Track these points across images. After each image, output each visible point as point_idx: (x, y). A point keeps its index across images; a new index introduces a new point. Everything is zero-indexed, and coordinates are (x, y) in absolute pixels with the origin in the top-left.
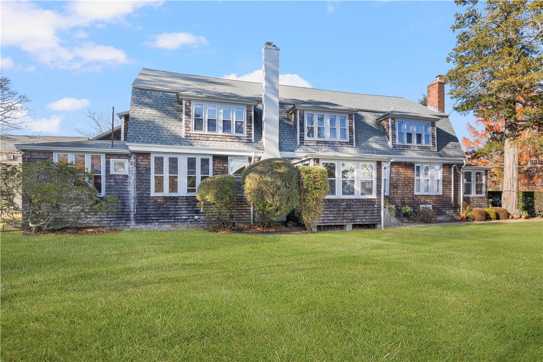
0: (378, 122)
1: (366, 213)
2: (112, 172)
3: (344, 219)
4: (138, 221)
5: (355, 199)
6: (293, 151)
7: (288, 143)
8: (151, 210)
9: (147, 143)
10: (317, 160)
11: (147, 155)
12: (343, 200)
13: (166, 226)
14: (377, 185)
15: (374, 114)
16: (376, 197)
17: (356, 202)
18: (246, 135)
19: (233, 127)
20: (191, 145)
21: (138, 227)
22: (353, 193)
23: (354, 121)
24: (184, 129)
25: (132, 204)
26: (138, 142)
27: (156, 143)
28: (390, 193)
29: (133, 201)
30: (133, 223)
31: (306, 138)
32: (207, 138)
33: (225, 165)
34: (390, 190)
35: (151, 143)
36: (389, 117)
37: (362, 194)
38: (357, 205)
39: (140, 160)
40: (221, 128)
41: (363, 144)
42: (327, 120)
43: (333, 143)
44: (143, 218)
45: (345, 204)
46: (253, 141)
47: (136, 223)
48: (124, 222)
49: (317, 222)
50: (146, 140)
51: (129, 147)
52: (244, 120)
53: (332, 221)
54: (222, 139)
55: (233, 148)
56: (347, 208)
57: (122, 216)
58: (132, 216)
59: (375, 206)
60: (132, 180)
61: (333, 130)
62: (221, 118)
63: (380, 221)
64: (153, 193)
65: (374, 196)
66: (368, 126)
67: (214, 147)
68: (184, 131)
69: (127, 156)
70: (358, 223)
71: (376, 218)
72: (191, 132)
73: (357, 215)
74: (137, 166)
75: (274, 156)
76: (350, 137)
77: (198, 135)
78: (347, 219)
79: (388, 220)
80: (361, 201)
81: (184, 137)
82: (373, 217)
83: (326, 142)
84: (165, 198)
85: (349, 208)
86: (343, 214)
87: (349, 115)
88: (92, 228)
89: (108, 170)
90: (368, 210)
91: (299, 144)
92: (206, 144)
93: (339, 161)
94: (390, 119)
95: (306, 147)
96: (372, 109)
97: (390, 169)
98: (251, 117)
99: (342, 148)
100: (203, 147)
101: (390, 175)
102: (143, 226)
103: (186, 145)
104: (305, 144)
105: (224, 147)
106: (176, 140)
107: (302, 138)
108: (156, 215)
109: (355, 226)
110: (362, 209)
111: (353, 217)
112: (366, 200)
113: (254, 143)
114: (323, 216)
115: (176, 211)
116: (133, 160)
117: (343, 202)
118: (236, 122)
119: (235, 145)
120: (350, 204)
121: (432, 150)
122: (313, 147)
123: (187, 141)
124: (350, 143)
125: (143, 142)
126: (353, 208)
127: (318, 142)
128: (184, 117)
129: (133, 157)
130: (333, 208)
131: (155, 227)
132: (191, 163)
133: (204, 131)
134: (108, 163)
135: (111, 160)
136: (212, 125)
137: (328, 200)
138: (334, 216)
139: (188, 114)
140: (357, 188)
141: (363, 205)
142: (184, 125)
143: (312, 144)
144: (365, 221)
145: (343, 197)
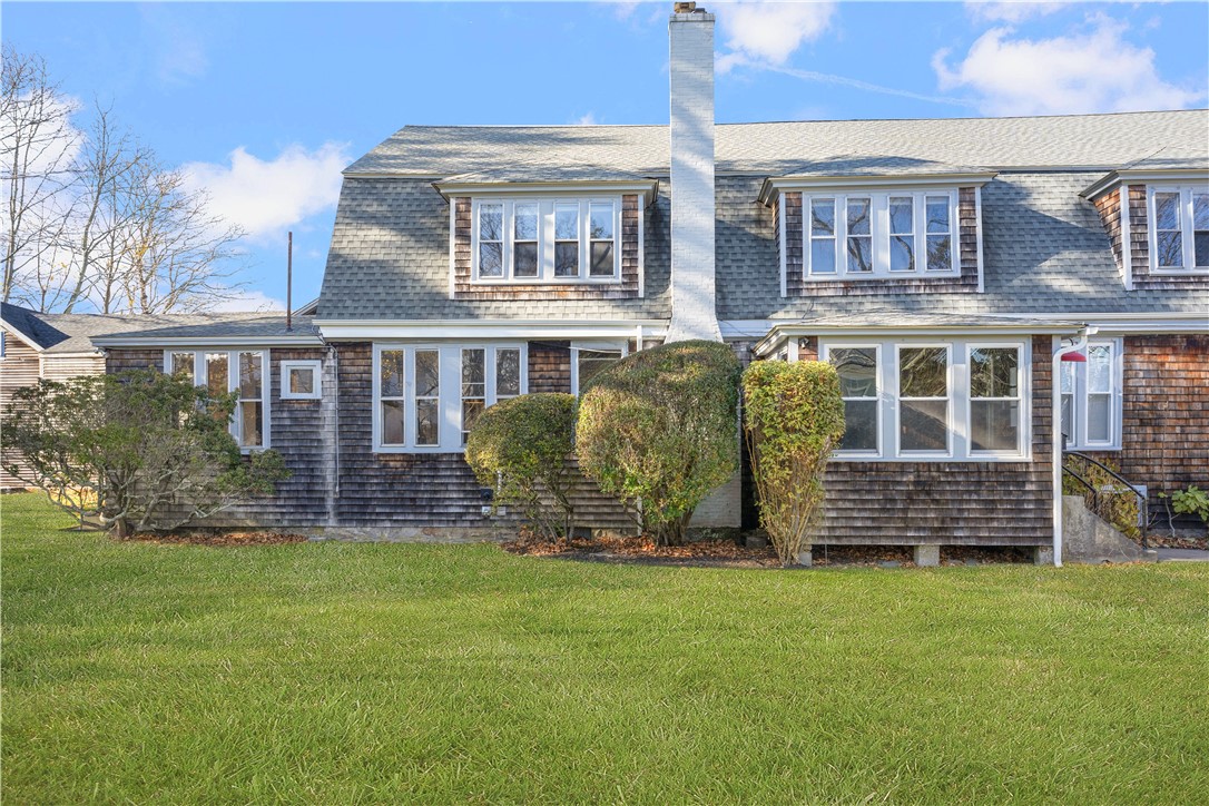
0: (1088, 205)
1: (992, 511)
2: (286, 393)
3: (907, 528)
4: (343, 517)
5: (949, 464)
6: (764, 317)
7: (750, 295)
8: (374, 489)
9: (362, 316)
10: (810, 343)
11: (363, 346)
12: (903, 466)
13: (411, 533)
14: (1036, 417)
15: (1071, 177)
16: (1030, 458)
17: (952, 474)
18: (620, 280)
19: (585, 259)
20: (471, 315)
21: (342, 532)
22: (943, 446)
23: (978, 208)
24: (453, 272)
25: (329, 472)
26: (341, 316)
27: (383, 315)
28: (1127, 445)
29: (331, 465)
30: (332, 522)
31: (809, 274)
32: (512, 293)
33: (562, 367)
34: (1126, 431)
35: (371, 315)
36: (1119, 183)
37: (975, 446)
38: (958, 483)
39: (347, 362)
40: (549, 264)
41: (1016, 282)
42: (881, 213)
43: (902, 284)
44: (357, 510)
45: (911, 478)
46: (641, 295)
47: (340, 521)
48: (311, 517)
49: (819, 533)
50: (360, 310)
51: (322, 330)
52: (616, 238)
53: (864, 534)
54: (557, 294)
55: (583, 318)
56: (918, 492)
57: (308, 503)
58: (330, 503)
59: (1028, 487)
60: (330, 408)
61: (901, 244)
62: (550, 236)
63: (1050, 538)
64: (378, 446)
65: (1023, 454)
66: (1043, 219)
67: (531, 318)
68: (452, 281)
69: (318, 352)
70: (959, 543)
71: (1034, 529)
72: (470, 281)
73: (955, 514)
74: (341, 376)
75: (701, 334)
76: (963, 261)
77: (489, 289)
78: (919, 529)
79: (1083, 536)
80: (972, 469)
81: (452, 296)
82: (1021, 525)
83: (876, 284)
84: (410, 460)
85: (928, 493)
86: (905, 510)
87: (962, 190)
88: (243, 529)
89: (275, 391)
90: (1001, 501)
91: (784, 293)
92: (509, 312)
93: (888, 342)
94: (1123, 191)
95: (808, 302)
96: (1061, 162)
97: (1126, 362)
98: (635, 225)
99: (937, 297)
100: (501, 320)
101: (1126, 379)
102: (354, 530)
103: (457, 316)
104: (804, 293)
105: (559, 318)
106: (436, 305)
107: (795, 275)
108: (385, 502)
109: (951, 553)
110: (975, 497)
111: (943, 521)
112: (991, 468)
113: (644, 299)
114: (833, 514)
115: (436, 492)
116: (331, 362)
117: (903, 473)
118: (592, 243)
119: (587, 310)
120: (927, 482)
122: (832, 301)
123: (462, 306)
124: (967, 281)
125: (352, 316)
126: (942, 492)
127: (849, 286)
128: (453, 241)
129: (330, 355)
130: (869, 492)
131: (382, 532)
132: (475, 361)
133: (506, 277)
134: (276, 372)
135: (283, 363)
136: (526, 258)
137: (849, 464)
138: (873, 519)
139: (463, 234)
140: (958, 425)
141: (979, 483)
142: (452, 264)
143: (830, 292)
144: (987, 535)
145: (903, 456)
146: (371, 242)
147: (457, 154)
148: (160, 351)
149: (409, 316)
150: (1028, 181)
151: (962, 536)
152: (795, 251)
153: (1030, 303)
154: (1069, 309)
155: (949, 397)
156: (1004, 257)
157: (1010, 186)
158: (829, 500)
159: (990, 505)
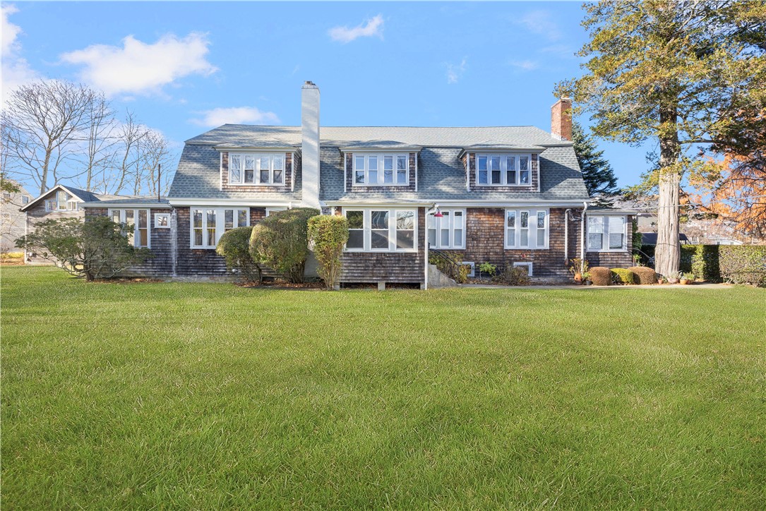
0: (459, 161)
1: (403, 270)
2: (156, 226)
3: (373, 276)
4: (179, 273)
5: (388, 253)
6: (337, 199)
7: (333, 191)
8: (191, 262)
9: (186, 197)
10: (339, 209)
11: (186, 208)
12: (372, 254)
13: (205, 279)
14: (419, 236)
15: (453, 150)
16: (417, 251)
17: (389, 257)
18: (284, 185)
19: (271, 177)
20: (228, 197)
21: (179, 278)
22: (387, 247)
23: (416, 161)
24: (221, 181)
25: (174, 256)
26: (177, 196)
27: (194, 196)
28: (467, 247)
29: (174, 253)
30: (175, 275)
31: (354, 184)
32: (244, 189)
33: (263, 217)
34: (467, 243)
35: (189, 196)
36: (466, 153)
37: (398, 247)
38: (391, 260)
39: (181, 214)
40: (258, 178)
41: (430, 188)
42: (381, 161)
43: (388, 188)
44: (184, 270)
45: (375, 258)
46: (292, 190)
47: (178, 274)
48: (167, 273)
49: (342, 278)
50: (185, 194)
51: (170, 202)
52: (283, 169)
54: (261, 189)
55: (269, 199)
56: (377, 263)
57: (165, 268)
58: (174, 268)
59: (416, 262)
60: (174, 231)
61: (388, 174)
62: (259, 168)
63: (424, 280)
64: (193, 246)
65: (415, 250)
66: (443, 165)
67: (250, 199)
68: (221, 184)
69: (169, 210)
70: (392, 282)
71: (418, 277)
72: (228, 184)
73: (390, 271)
74: (178, 219)
75: (308, 203)
76: (410, 180)
77: (234, 187)
78: (377, 277)
79: (436, 279)
80: (397, 255)
81: (221, 190)
82: (414, 275)
83: (379, 188)
84: (204, 251)
85: (381, 264)
86: (373, 270)
87: (411, 154)
88: (140, 277)
89: (152, 225)
90: (407, 267)
91: (345, 191)
92: (242, 196)
93: (367, 209)
94: (468, 155)
95: (354, 194)
96: (449, 145)
97: (467, 217)
98: (290, 164)
99: (400, 193)
100: (239, 199)
101: (467, 224)
102: (184, 278)
103: (222, 197)
104: (353, 191)
105: (261, 199)
106: (215, 193)
107: (349, 184)
108: (195, 267)
109: (388, 285)
110: (397, 265)
111: (386, 273)
112: (403, 255)
113: (293, 192)
114: (347, 271)
115: (215, 264)
116: (174, 214)
117: (372, 256)
118: (274, 171)
119: (272, 196)
120: (380, 260)
121: (532, 191)
122: (363, 194)
123: (224, 193)
124: (411, 187)
125: (182, 196)
126: (386, 263)
127: (369, 188)
128: (221, 169)
129: (174, 211)
130: (360, 263)
131: (195, 278)
132: (229, 216)
133: (241, 183)
134: (152, 217)
135: (155, 214)
136: (249, 175)
137: (353, 253)
138: (361, 273)
139: (225, 166)
140: (392, 239)
141: (399, 260)
142: (221, 178)
143: (362, 191)
144: (401, 279)
145: (372, 250)
146: (193, 168)
147: (234, 135)
148: (107, 209)
149: (204, 197)
150: (440, 151)
151: (392, 279)
152: (350, 175)
153: (433, 196)
154: (446, 198)
155: (389, 229)
156: (427, 179)
157: (434, 153)
158: (346, 266)
159: (403, 268)
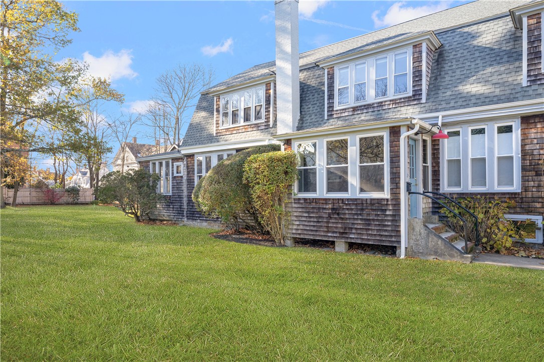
0: (518, 34)
1: (369, 225)
2: (175, 174)
3: (328, 232)
5: (348, 199)
7: (313, 120)
10: (288, 142)
11: (192, 156)
12: (326, 200)
13: (205, 224)
14: (392, 173)
16: (389, 197)
17: (349, 204)
18: (264, 120)
19: (253, 114)
20: (219, 142)
21: (188, 223)
22: (346, 190)
23: (424, 54)
24: (215, 125)
25: (185, 202)
28: (524, 188)
29: (185, 199)
30: (186, 219)
31: (337, 107)
36: (520, 18)
37: (362, 190)
38: (352, 209)
39: (189, 162)
40: (242, 118)
42: (371, 69)
43: (381, 104)
44: (191, 215)
45: (330, 206)
46: (271, 126)
47: (188, 219)
48: (181, 217)
51: (181, 152)
52: (263, 103)
53: (310, 233)
54: (244, 130)
56: (333, 214)
57: (180, 212)
58: (185, 213)
59: (388, 213)
60: (185, 178)
61: (381, 83)
62: (243, 106)
63: (399, 242)
65: (386, 194)
67: (236, 141)
68: (215, 128)
69: (182, 159)
71: (391, 236)
72: (220, 128)
73: (350, 226)
74: (188, 167)
76: (414, 86)
77: (225, 130)
78: (334, 232)
79: (422, 242)
80: (359, 202)
81: (215, 135)
82: (384, 233)
83: (368, 107)
85: (338, 214)
87: (415, 46)
88: (166, 221)
89: (173, 173)
90: (373, 220)
91: (326, 118)
92: (230, 139)
93: (321, 138)
94: (525, 20)
95: (336, 120)
98: (270, 96)
99: (399, 109)
102: (191, 223)
104: (335, 116)
106: (210, 139)
107: (331, 107)
109: (352, 246)
110: (360, 217)
111: (345, 229)
112: (369, 202)
113: (272, 128)
114: (297, 223)
116: (185, 163)
117: (327, 204)
118: (256, 107)
119: (253, 135)
120: (337, 209)
122: (347, 118)
123: (217, 138)
124: (415, 97)
126: (345, 214)
127: (355, 109)
128: (215, 113)
129: (185, 160)
130: (312, 213)
131: (198, 224)
133: (230, 125)
134: (173, 167)
135: (174, 163)
136: (235, 116)
137: (305, 199)
138: (314, 226)
139: (218, 111)
140: (354, 180)
141: (362, 210)
142: (215, 123)
143: (346, 114)
144: (365, 239)
145: (328, 195)
148: (149, 162)
149: (202, 144)
151: (353, 237)
152: (331, 97)
153: (452, 104)
154: (476, 105)
155: (349, 165)
156: (448, 78)
158: (296, 216)
159: (368, 222)
